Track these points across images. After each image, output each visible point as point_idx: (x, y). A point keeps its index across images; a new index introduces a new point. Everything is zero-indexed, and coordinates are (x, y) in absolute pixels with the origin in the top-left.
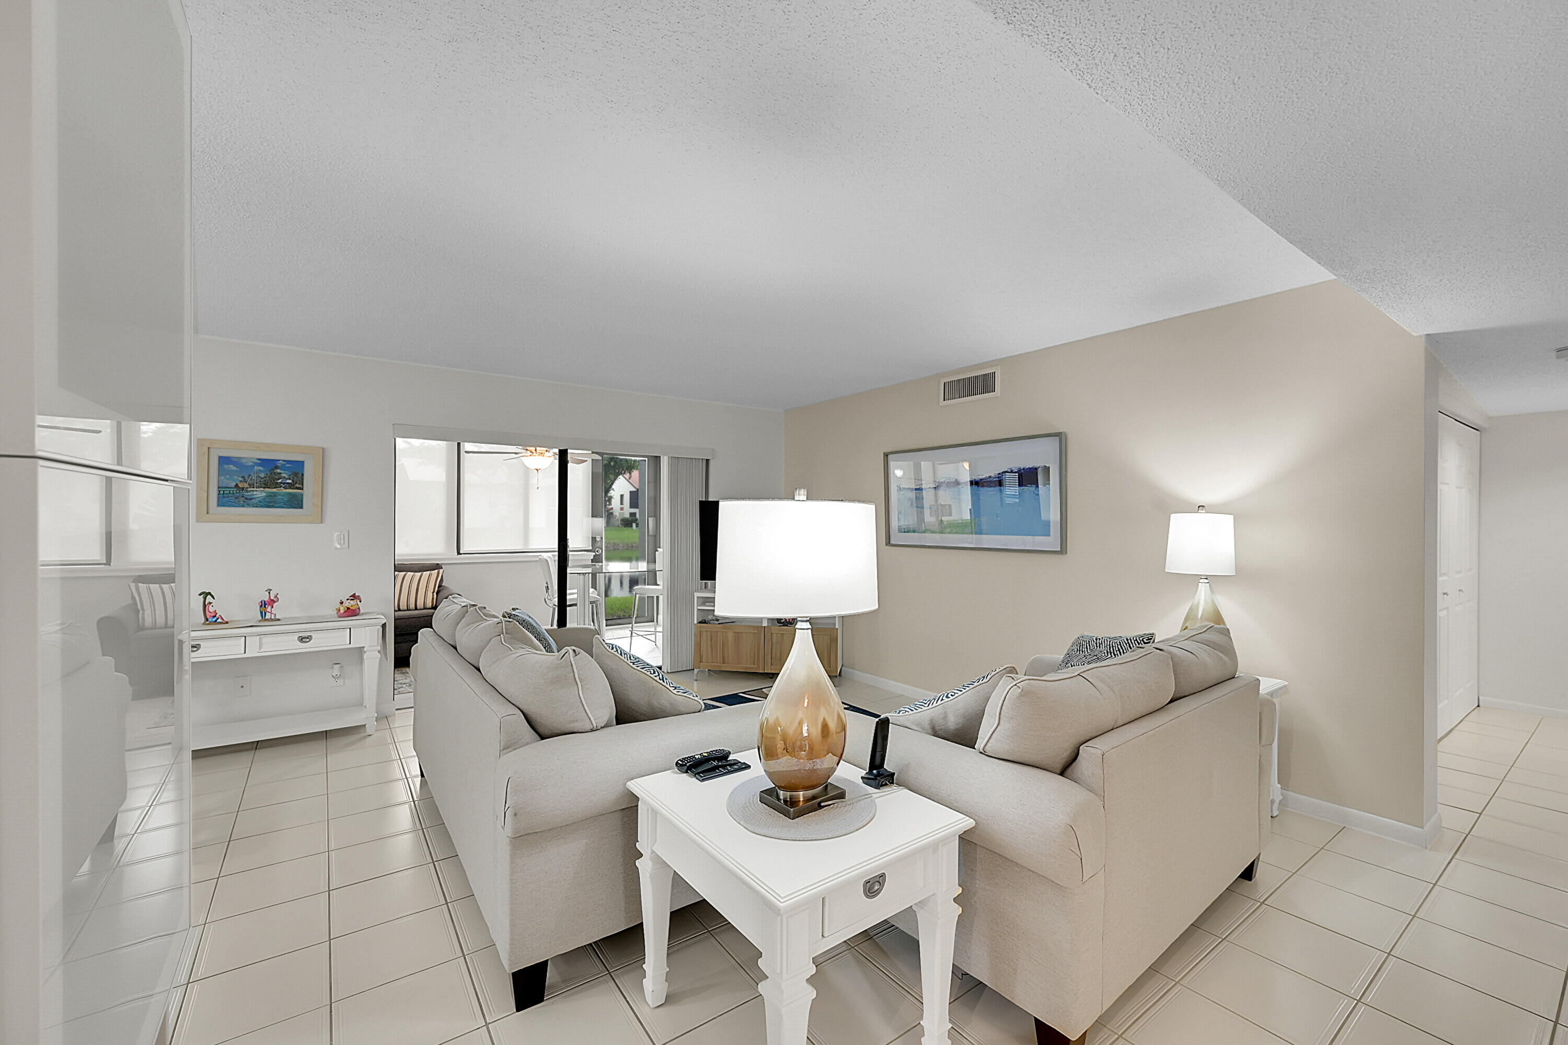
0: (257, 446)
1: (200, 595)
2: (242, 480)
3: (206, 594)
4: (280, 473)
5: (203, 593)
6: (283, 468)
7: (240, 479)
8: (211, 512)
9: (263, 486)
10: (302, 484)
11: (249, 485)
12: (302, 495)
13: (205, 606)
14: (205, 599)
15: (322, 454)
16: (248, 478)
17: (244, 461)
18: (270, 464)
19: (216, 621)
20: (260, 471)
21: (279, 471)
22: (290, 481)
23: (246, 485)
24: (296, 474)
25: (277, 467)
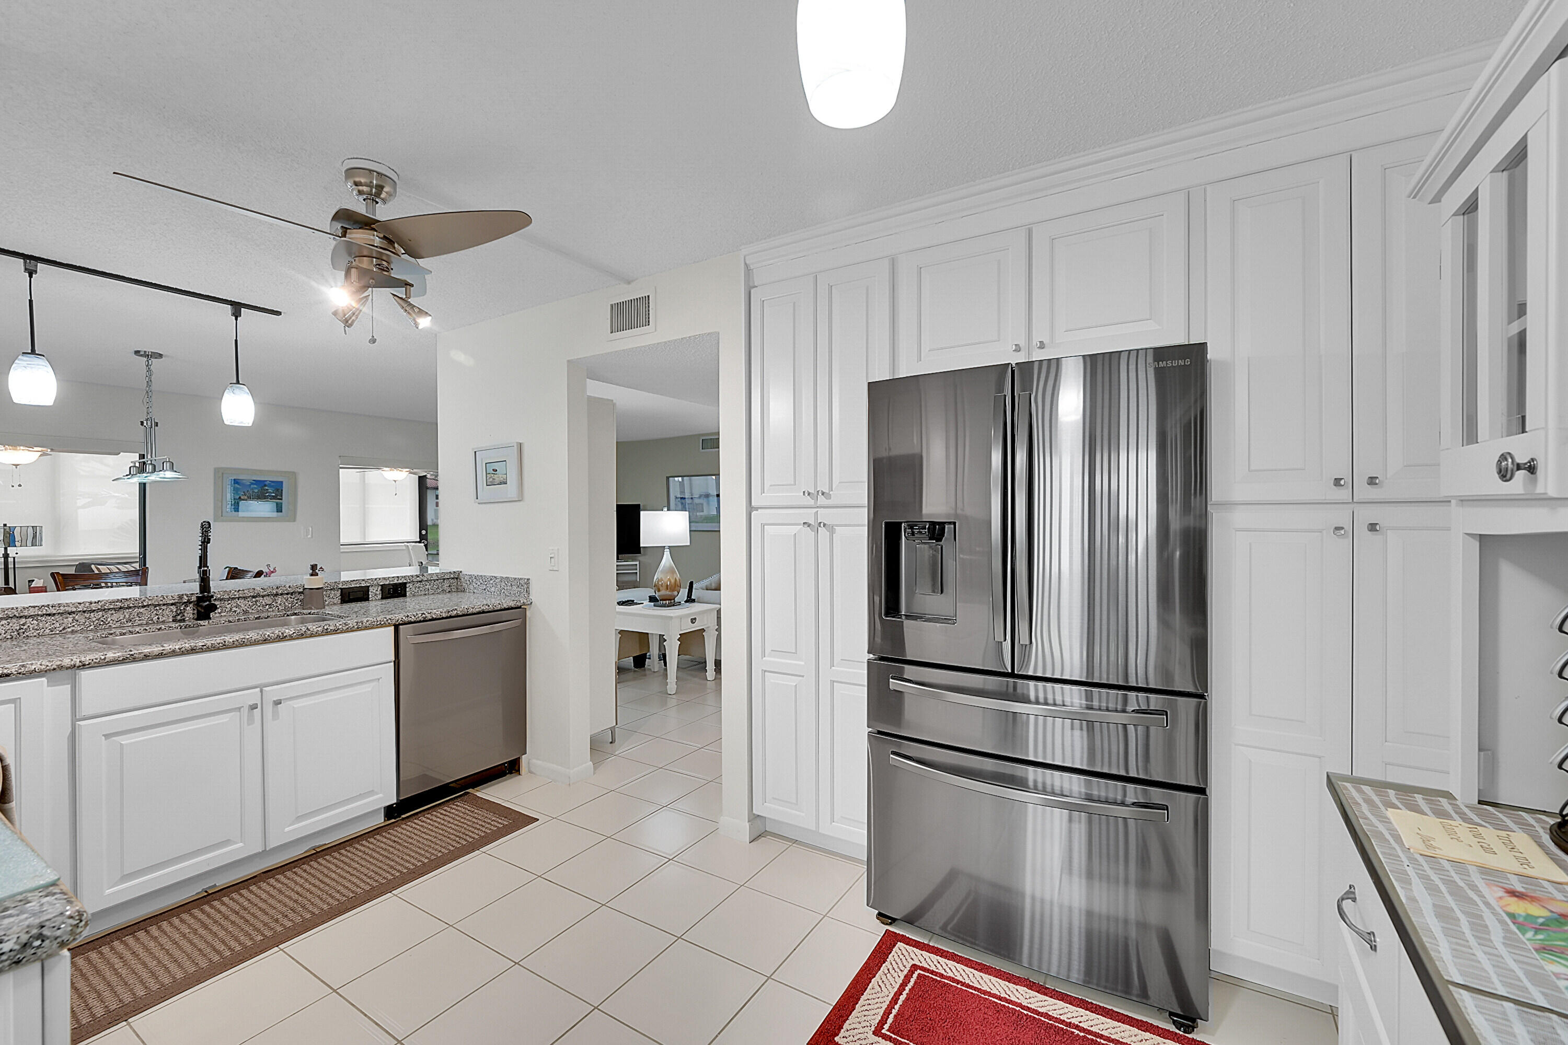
0: (254, 472)
4: (267, 490)
6: (270, 486)
8: (223, 515)
10: (282, 496)
12: (282, 503)
15: (294, 475)
17: (244, 481)
18: (261, 484)
20: (256, 488)
21: (266, 488)
22: (274, 495)
24: (278, 490)
25: (265, 486)
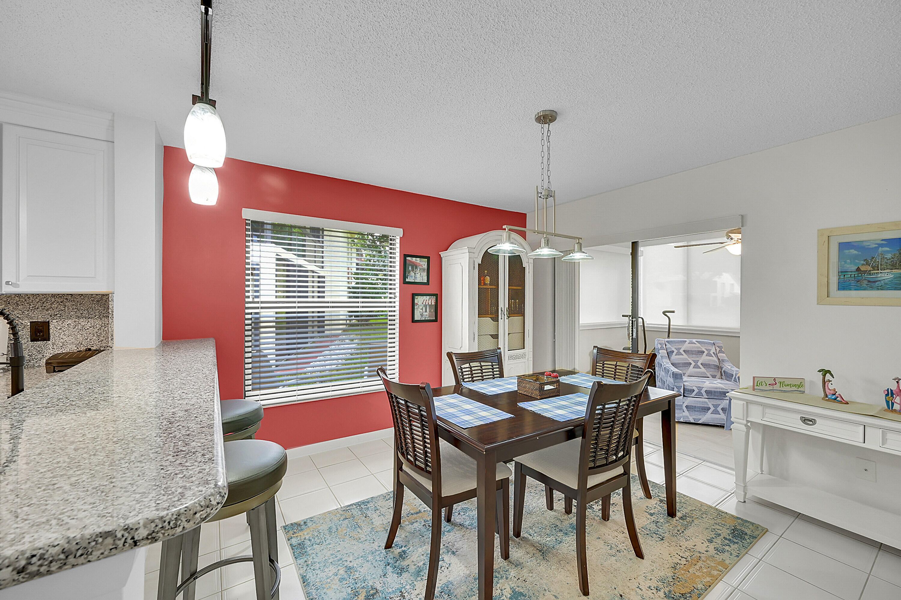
0: (882, 227)
1: (819, 371)
2: (865, 263)
3: (825, 372)
5: (822, 370)
7: (862, 262)
9: (889, 267)
11: (873, 267)
13: (824, 382)
14: (824, 376)
16: (871, 260)
19: (836, 399)
23: (869, 268)
